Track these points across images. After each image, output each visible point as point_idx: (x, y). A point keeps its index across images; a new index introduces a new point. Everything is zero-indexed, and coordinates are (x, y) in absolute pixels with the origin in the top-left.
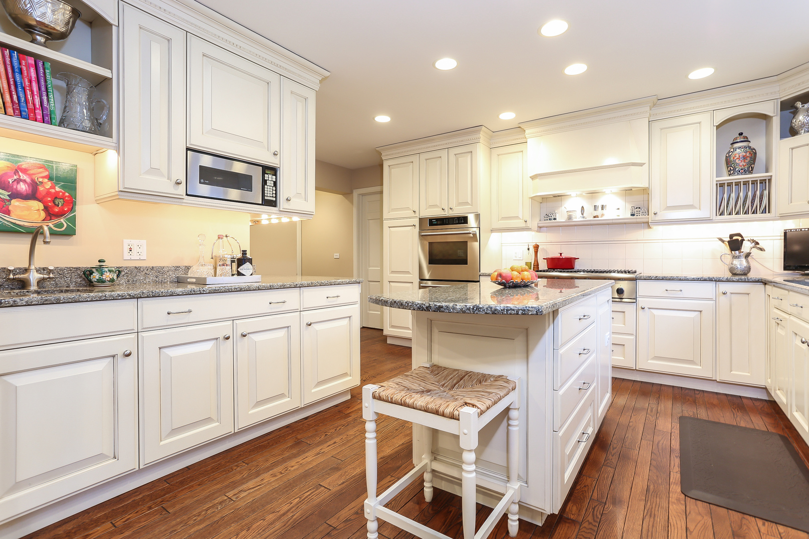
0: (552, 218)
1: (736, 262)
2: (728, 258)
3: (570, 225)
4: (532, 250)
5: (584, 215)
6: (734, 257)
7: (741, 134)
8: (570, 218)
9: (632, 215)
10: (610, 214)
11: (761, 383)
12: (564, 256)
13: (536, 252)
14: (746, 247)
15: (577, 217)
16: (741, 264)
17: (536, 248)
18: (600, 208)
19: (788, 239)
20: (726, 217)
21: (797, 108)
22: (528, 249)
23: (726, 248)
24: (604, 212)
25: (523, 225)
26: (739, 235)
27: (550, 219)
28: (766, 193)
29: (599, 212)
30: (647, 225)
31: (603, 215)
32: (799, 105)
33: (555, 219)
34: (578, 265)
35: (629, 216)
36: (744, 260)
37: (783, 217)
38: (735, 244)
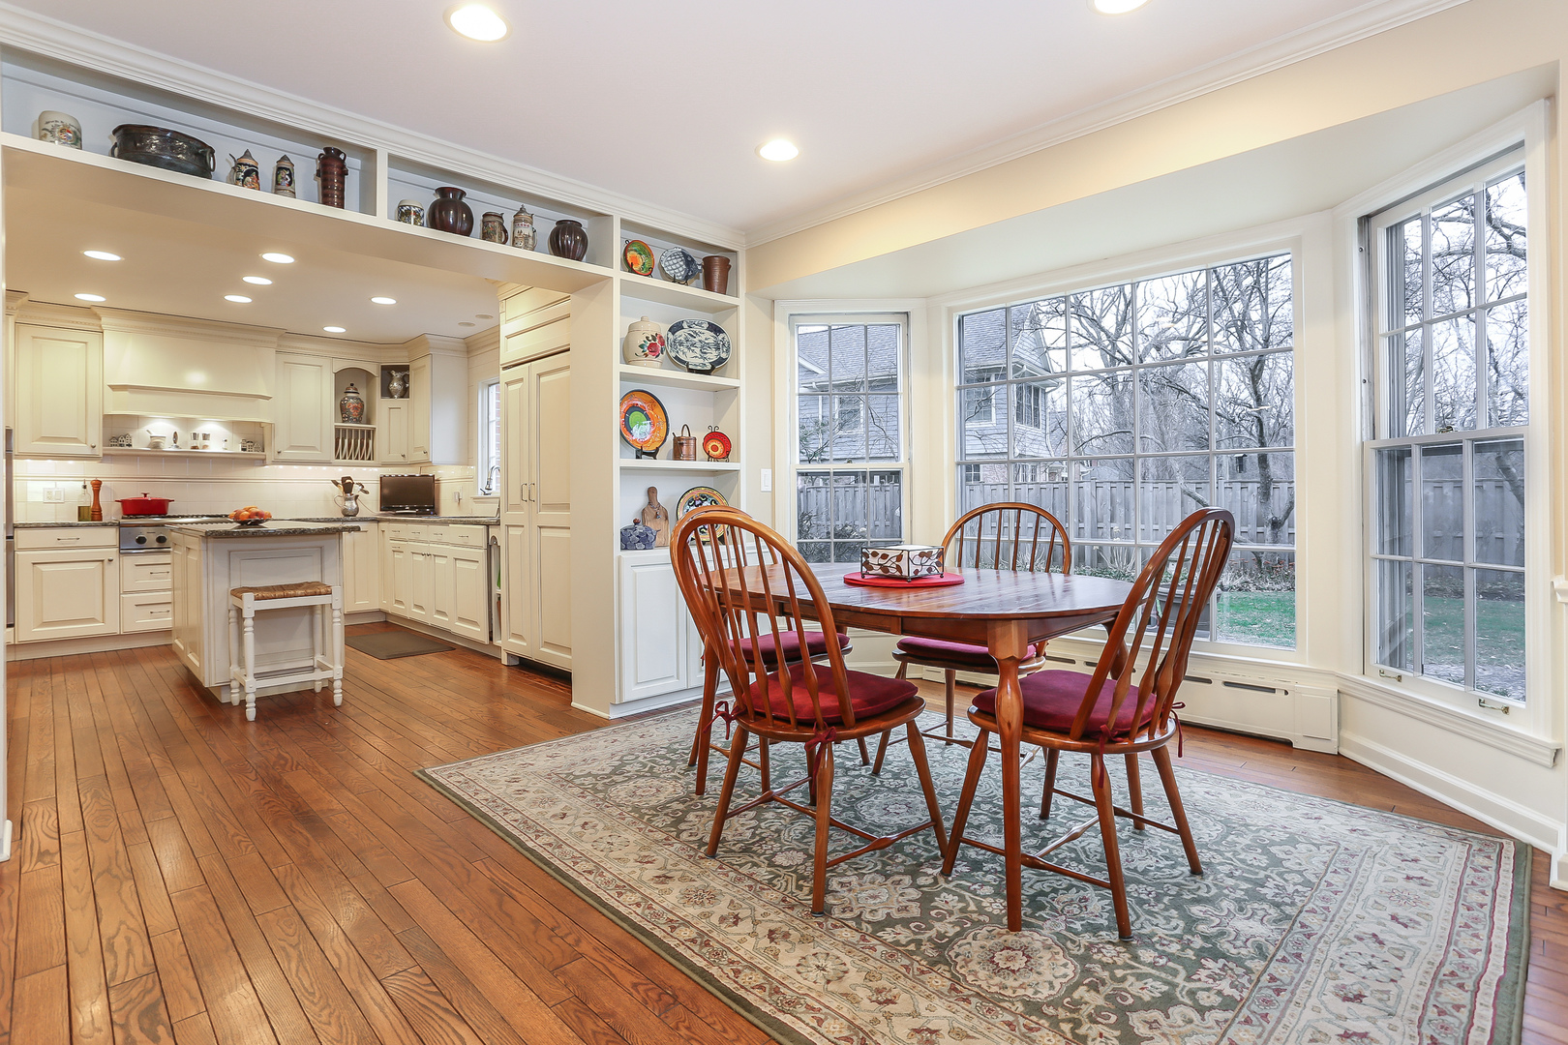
0: (125, 443)
1: (348, 504)
2: (340, 501)
3: (155, 454)
4: (90, 488)
5: (178, 444)
6: (347, 499)
7: (352, 385)
8: (156, 446)
9: (244, 450)
10: (215, 447)
11: (376, 607)
12: (149, 498)
13: (97, 492)
14: (356, 490)
15: (168, 447)
16: (351, 505)
17: (97, 486)
18: (201, 437)
19: (384, 482)
20: (341, 460)
21: (392, 376)
22: (85, 487)
23: (339, 491)
24: (206, 442)
25: (88, 451)
26: (350, 478)
27: (121, 445)
28: (371, 442)
29: (200, 442)
30: (263, 462)
31: (205, 447)
32: (394, 373)
33: (130, 445)
34: (171, 509)
35: (240, 451)
36: (354, 502)
37: (384, 465)
38: (347, 486)
